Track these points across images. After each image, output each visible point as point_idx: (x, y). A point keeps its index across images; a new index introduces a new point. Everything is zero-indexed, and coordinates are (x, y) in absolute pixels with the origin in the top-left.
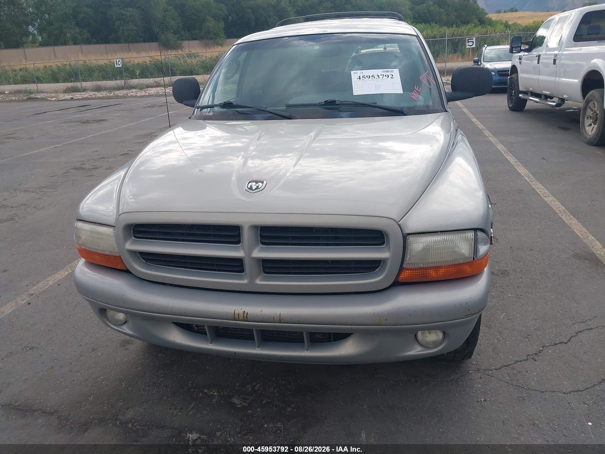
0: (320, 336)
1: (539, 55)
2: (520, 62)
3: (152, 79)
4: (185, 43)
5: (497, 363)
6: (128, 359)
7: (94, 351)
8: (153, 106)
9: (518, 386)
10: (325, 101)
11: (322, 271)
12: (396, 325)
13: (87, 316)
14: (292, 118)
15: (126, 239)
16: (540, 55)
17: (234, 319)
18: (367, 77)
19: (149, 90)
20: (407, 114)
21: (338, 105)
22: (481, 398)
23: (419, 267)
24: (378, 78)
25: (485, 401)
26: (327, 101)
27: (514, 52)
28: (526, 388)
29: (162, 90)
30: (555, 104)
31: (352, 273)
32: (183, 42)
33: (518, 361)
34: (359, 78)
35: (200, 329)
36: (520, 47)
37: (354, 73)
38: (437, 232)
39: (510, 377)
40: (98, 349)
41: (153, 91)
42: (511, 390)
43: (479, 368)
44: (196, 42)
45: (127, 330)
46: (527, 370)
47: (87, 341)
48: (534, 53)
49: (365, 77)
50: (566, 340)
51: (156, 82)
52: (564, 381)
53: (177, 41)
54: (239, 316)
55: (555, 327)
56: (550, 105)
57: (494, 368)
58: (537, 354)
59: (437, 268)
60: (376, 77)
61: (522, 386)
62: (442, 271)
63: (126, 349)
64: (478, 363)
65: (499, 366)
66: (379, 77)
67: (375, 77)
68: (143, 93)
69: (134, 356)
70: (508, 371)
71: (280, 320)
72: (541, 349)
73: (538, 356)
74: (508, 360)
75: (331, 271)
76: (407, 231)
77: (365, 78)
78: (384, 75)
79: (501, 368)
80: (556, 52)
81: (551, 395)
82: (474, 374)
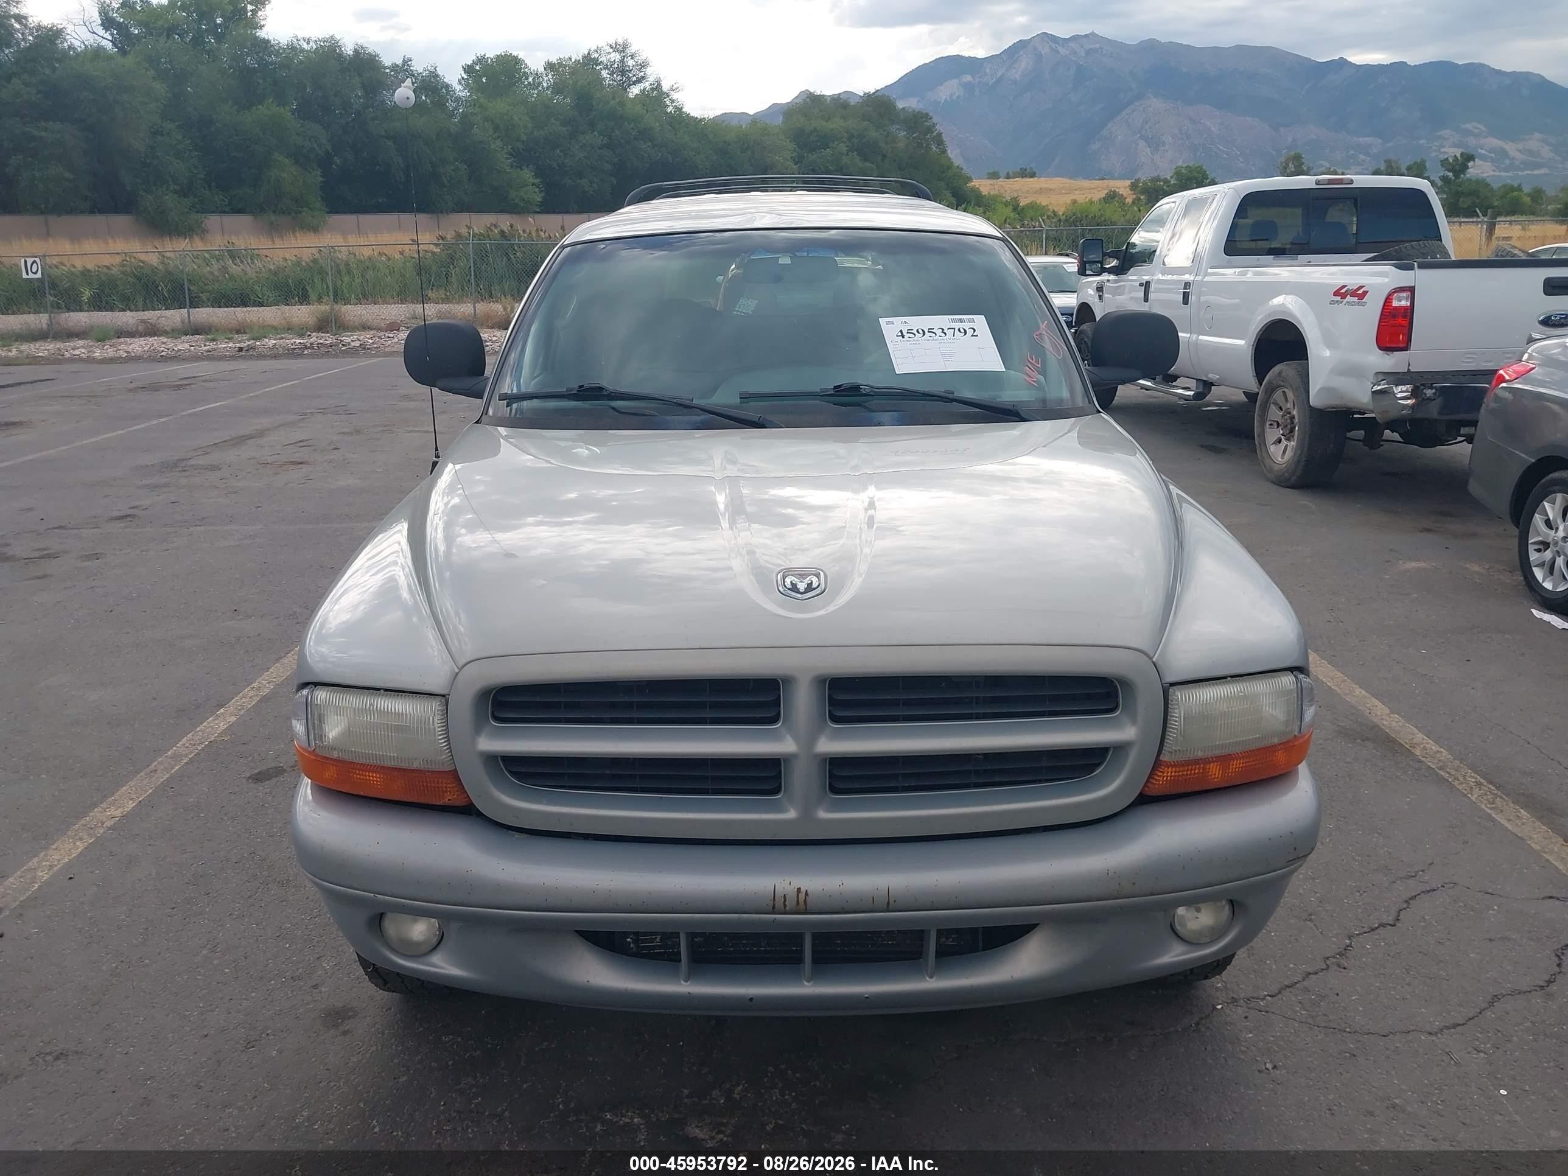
0: (951, 940)
1: (1147, 282)
2: (1100, 297)
3: (128, 313)
4: (213, 221)
5: (1268, 982)
6: (363, 1059)
7: (253, 1047)
8: (154, 387)
9: (1331, 1028)
10: (835, 387)
11: (974, 779)
12: (1152, 894)
13: (195, 956)
14: (767, 426)
15: (478, 727)
16: (1148, 284)
17: (771, 908)
18: (918, 331)
19: (126, 343)
20: (1030, 419)
21: (865, 395)
22: (1265, 1064)
23: (1192, 757)
24: (943, 335)
25: (1275, 1067)
26: (839, 386)
27: (1088, 272)
28: (1348, 1030)
29: (164, 343)
30: (1191, 393)
31: (1040, 781)
32: (205, 218)
33: (1310, 974)
34: (900, 334)
35: (643, 948)
36: (1102, 263)
37: (888, 323)
38: (1224, 678)
39: (1307, 1011)
40: (263, 1041)
41: (138, 346)
42: (1319, 1037)
43: (1234, 996)
44: (245, 220)
45: (448, 967)
46: (1337, 992)
47: (221, 1022)
48: (1130, 278)
49: (914, 331)
50: (1390, 918)
51: (143, 321)
52: (1420, 1009)
53: (188, 213)
54: (785, 901)
55: (1359, 892)
56: (1181, 397)
57: (1266, 993)
58: (1344, 955)
59: (1224, 760)
60: (939, 332)
61: (1339, 1027)
62: (1236, 765)
63: (345, 1033)
64: (1228, 986)
65: (1274, 989)
66: (945, 334)
67: (936, 334)
68: (111, 352)
69: (374, 1048)
70: (1299, 998)
71: (888, 903)
72: (1348, 941)
73: (1347, 957)
74: (1289, 973)
75: (997, 779)
76: (1170, 678)
77: (915, 335)
78: (956, 330)
79: (1280, 992)
80: (1188, 277)
81: (1404, 1040)
82: (1228, 1011)
